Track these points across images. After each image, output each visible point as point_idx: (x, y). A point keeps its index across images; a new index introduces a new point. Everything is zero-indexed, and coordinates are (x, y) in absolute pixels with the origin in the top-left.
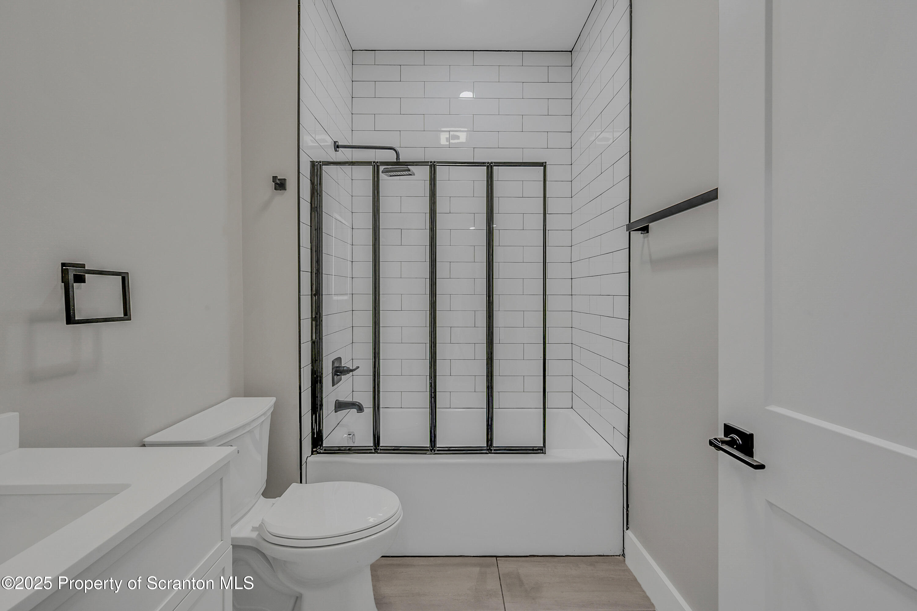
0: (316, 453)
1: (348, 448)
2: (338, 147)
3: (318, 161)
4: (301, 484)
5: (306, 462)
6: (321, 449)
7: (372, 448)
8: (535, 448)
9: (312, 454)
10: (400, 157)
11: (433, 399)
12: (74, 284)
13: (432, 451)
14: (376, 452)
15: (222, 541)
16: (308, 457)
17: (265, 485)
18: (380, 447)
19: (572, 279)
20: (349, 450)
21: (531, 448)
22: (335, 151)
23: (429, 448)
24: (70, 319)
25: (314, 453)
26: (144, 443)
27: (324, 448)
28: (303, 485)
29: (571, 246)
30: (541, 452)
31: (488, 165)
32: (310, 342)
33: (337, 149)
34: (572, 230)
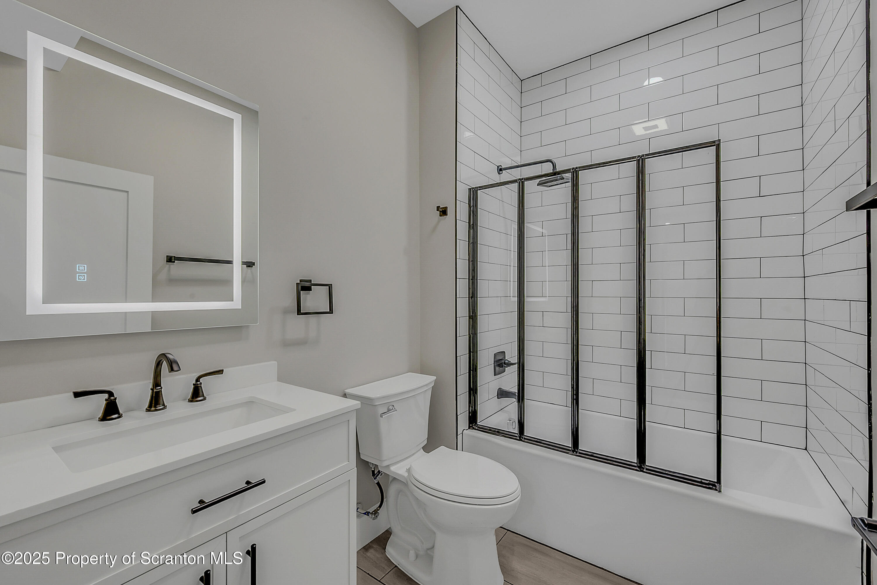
0: (472, 428)
1: (497, 430)
2: (501, 170)
3: (474, 187)
4: (457, 451)
5: (462, 433)
6: (476, 426)
7: (517, 435)
8: (703, 481)
9: (469, 428)
10: (557, 168)
11: (575, 401)
12: (301, 292)
13: (573, 452)
14: (520, 440)
15: (348, 462)
16: (464, 430)
17: (426, 442)
18: (524, 436)
19: (804, 277)
20: (498, 432)
21: (700, 480)
22: (499, 174)
23: (570, 449)
24: (299, 312)
25: (470, 428)
26: (345, 393)
27: (478, 426)
28: (459, 452)
29: (803, 234)
30: (714, 488)
31: (639, 158)
32: (468, 336)
33: (501, 172)
34: (804, 213)
